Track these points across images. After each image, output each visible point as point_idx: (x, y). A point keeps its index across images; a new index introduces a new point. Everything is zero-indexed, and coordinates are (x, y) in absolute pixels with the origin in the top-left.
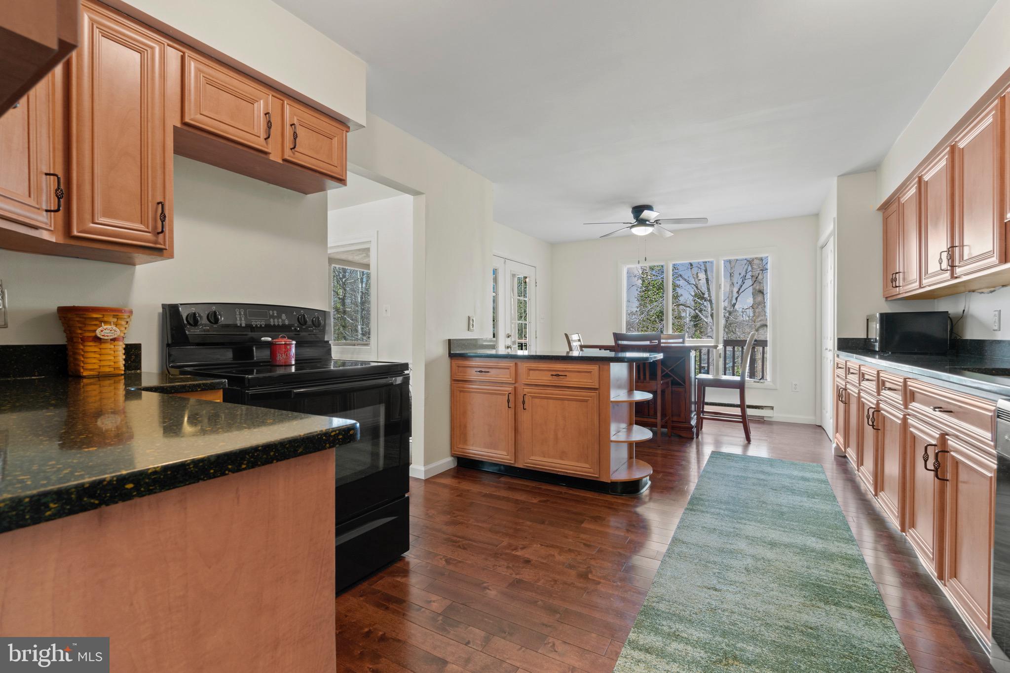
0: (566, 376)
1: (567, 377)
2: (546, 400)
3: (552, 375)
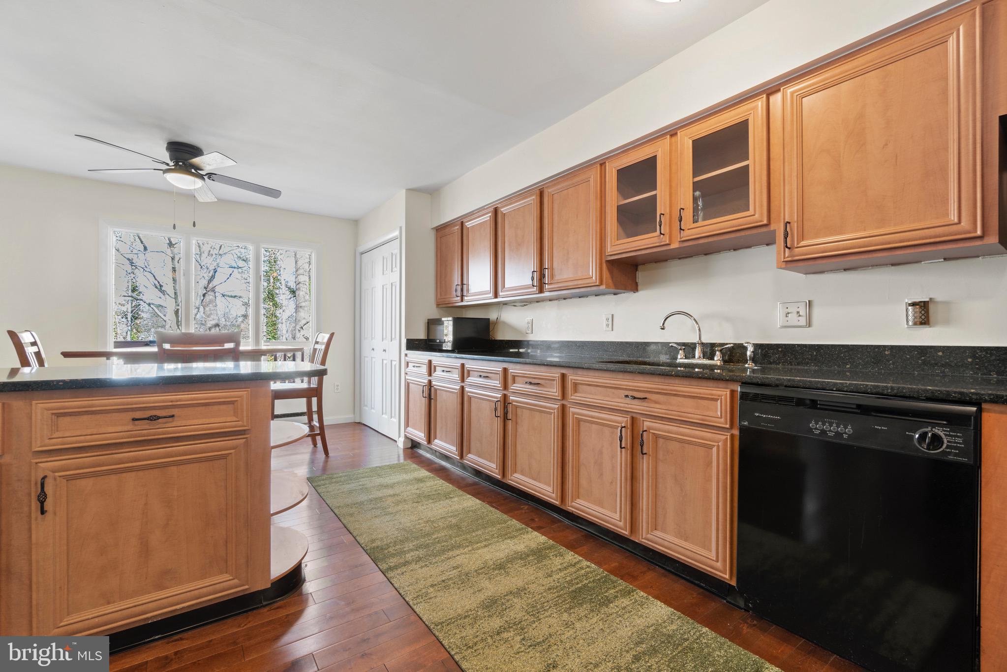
0: (173, 416)
1: (175, 418)
2: (113, 477)
3: (134, 420)
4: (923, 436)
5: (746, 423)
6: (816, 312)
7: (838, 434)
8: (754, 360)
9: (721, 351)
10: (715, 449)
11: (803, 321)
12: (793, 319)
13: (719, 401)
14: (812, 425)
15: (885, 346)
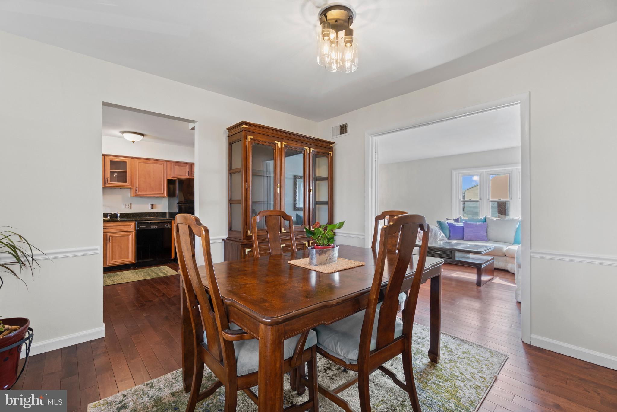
4: (166, 225)
5: (138, 229)
6: (132, 205)
7: (155, 227)
8: (120, 217)
9: (110, 215)
10: (130, 236)
11: (130, 208)
12: (127, 207)
13: (131, 226)
14: (151, 227)
15: (146, 213)
